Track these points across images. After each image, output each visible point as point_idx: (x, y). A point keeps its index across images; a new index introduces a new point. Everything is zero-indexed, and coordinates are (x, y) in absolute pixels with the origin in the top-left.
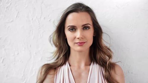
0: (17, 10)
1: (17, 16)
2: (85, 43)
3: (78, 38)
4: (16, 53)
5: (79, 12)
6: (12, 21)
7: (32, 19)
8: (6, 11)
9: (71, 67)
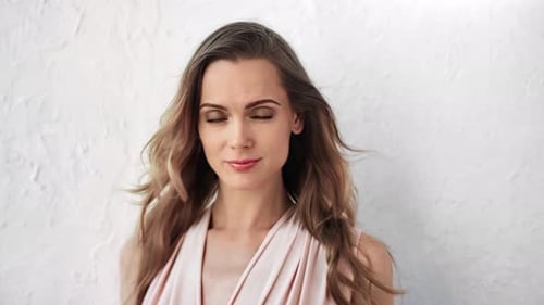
0: (78, 9)
1: (79, 29)
2: (257, 161)
3: (233, 148)
4: (80, 150)
5: (240, 60)
6: (65, 44)
7: (129, 37)
8: (42, 12)
9: (210, 232)
